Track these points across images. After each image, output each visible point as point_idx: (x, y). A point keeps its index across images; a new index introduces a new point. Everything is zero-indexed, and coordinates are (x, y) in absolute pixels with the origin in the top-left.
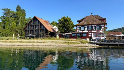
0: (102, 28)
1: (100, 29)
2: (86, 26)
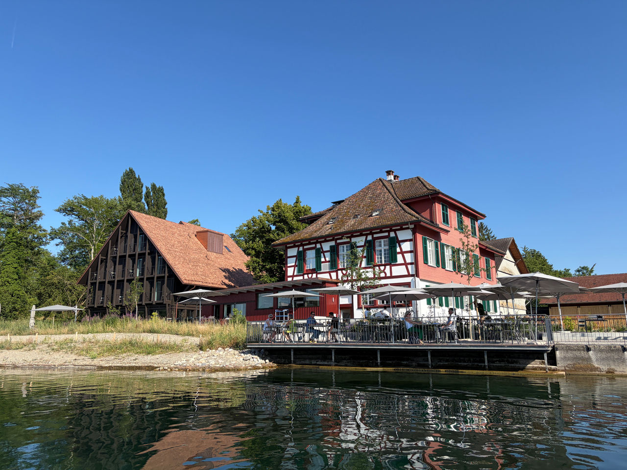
0: (402, 253)
1: (392, 260)
2: (326, 246)
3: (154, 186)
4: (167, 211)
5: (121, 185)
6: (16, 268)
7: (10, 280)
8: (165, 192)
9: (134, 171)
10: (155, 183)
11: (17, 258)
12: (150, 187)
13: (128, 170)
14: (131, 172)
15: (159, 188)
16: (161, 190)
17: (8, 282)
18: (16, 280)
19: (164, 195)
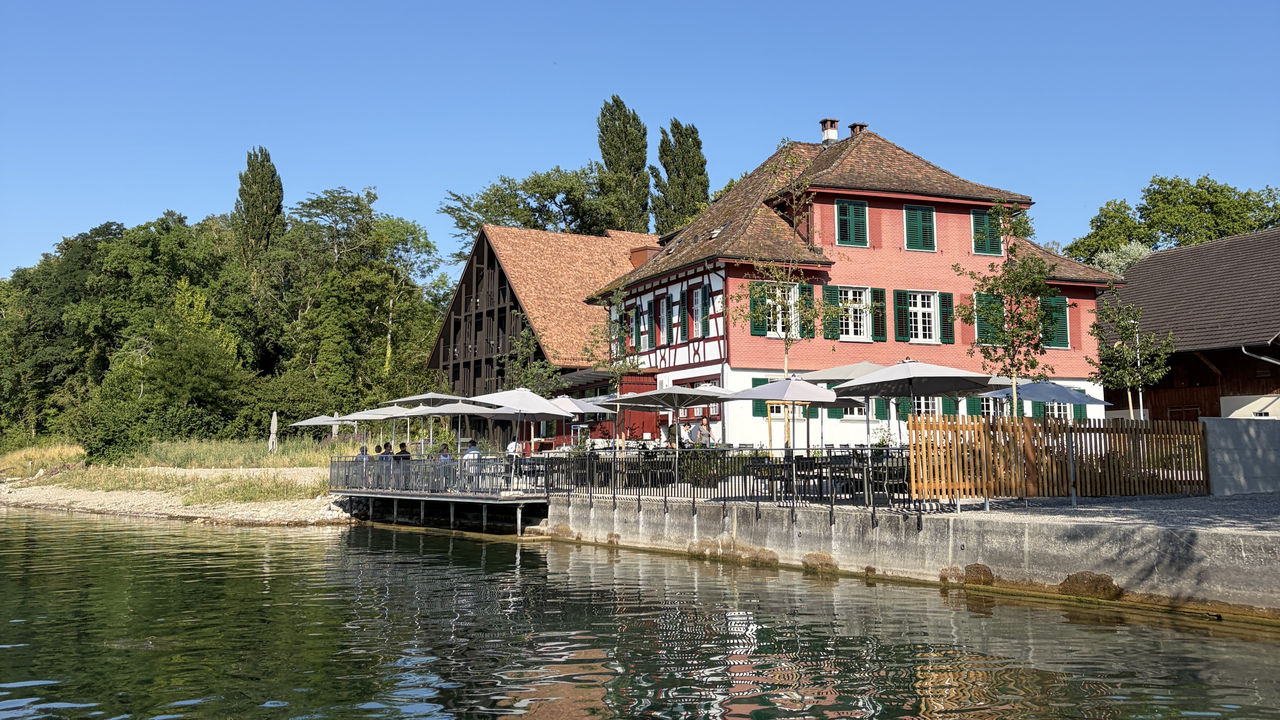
0: (715, 316)
1: (704, 331)
3: (676, 125)
4: (708, 181)
5: (600, 136)
6: (339, 343)
7: (330, 365)
8: (701, 137)
9: (622, 103)
10: (679, 120)
11: (340, 324)
12: (668, 129)
13: (611, 102)
14: (618, 103)
15: (686, 130)
16: (693, 131)
17: (328, 369)
18: (340, 364)
19: (698, 144)
